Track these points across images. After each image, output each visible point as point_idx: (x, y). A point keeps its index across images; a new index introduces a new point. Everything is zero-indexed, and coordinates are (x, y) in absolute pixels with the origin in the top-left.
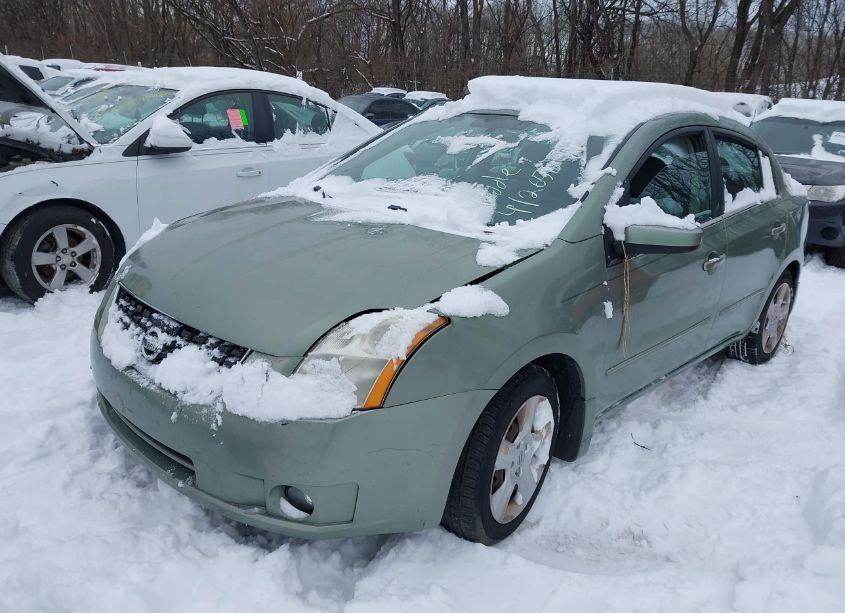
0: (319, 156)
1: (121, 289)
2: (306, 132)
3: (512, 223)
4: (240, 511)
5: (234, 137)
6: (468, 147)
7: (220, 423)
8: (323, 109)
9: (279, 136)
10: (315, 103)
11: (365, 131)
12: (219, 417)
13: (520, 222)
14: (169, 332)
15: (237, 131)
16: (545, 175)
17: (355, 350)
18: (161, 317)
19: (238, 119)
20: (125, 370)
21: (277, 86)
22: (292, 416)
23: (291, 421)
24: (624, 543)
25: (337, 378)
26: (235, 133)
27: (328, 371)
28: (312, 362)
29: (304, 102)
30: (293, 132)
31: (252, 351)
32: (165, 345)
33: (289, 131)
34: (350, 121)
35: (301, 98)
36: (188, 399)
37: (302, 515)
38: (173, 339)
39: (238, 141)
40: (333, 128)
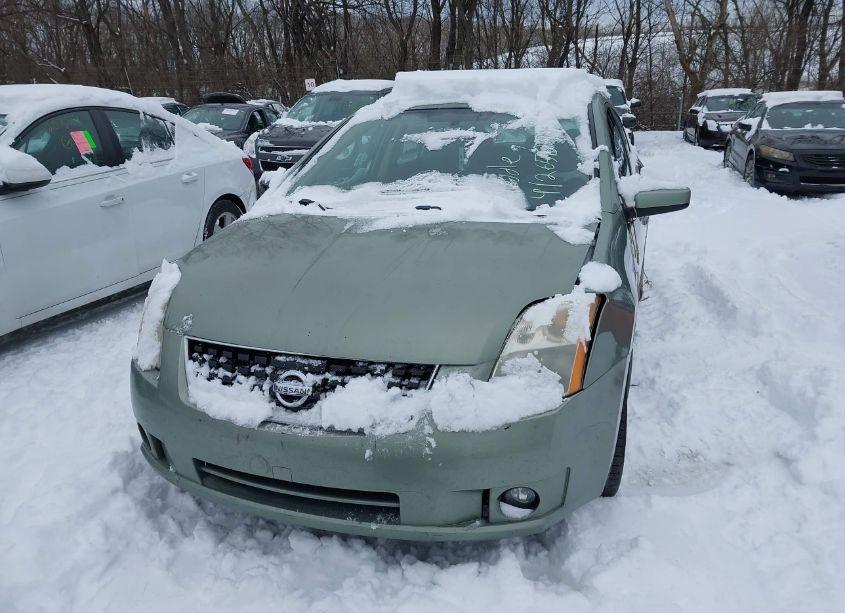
0: (172, 173)
1: (190, 341)
2: (152, 149)
3: (552, 204)
4: (460, 530)
5: (85, 163)
6: (449, 142)
7: (434, 445)
8: (162, 122)
9: (129, 157)
10: (153, 117)
11: (204, 141)
12: (432, 440)
13: (558, 202)
14: (315, 371)
15: (87, 155)
16: (548, 159)
17: (540, 341)
18: (291, 359)
19: (84, 141)
20: (260, 426)
21: (111, 100)
22: (514, 418)
23: (514, 423)
24: (685, 464)
25: (540, 372)
26: (86, 159)
27: (529, 367)
28: (509, 363)
29: (142, 115)
30: (141, 151)
31: (440, 366)
32: (314, 386)
33: (136, 150)
34: (189, 132)
35: (138, 113)
36: (381, 431)
37: (527, 512)
38: (321, 377)
39: (90, 168)
40: (176, 141)
